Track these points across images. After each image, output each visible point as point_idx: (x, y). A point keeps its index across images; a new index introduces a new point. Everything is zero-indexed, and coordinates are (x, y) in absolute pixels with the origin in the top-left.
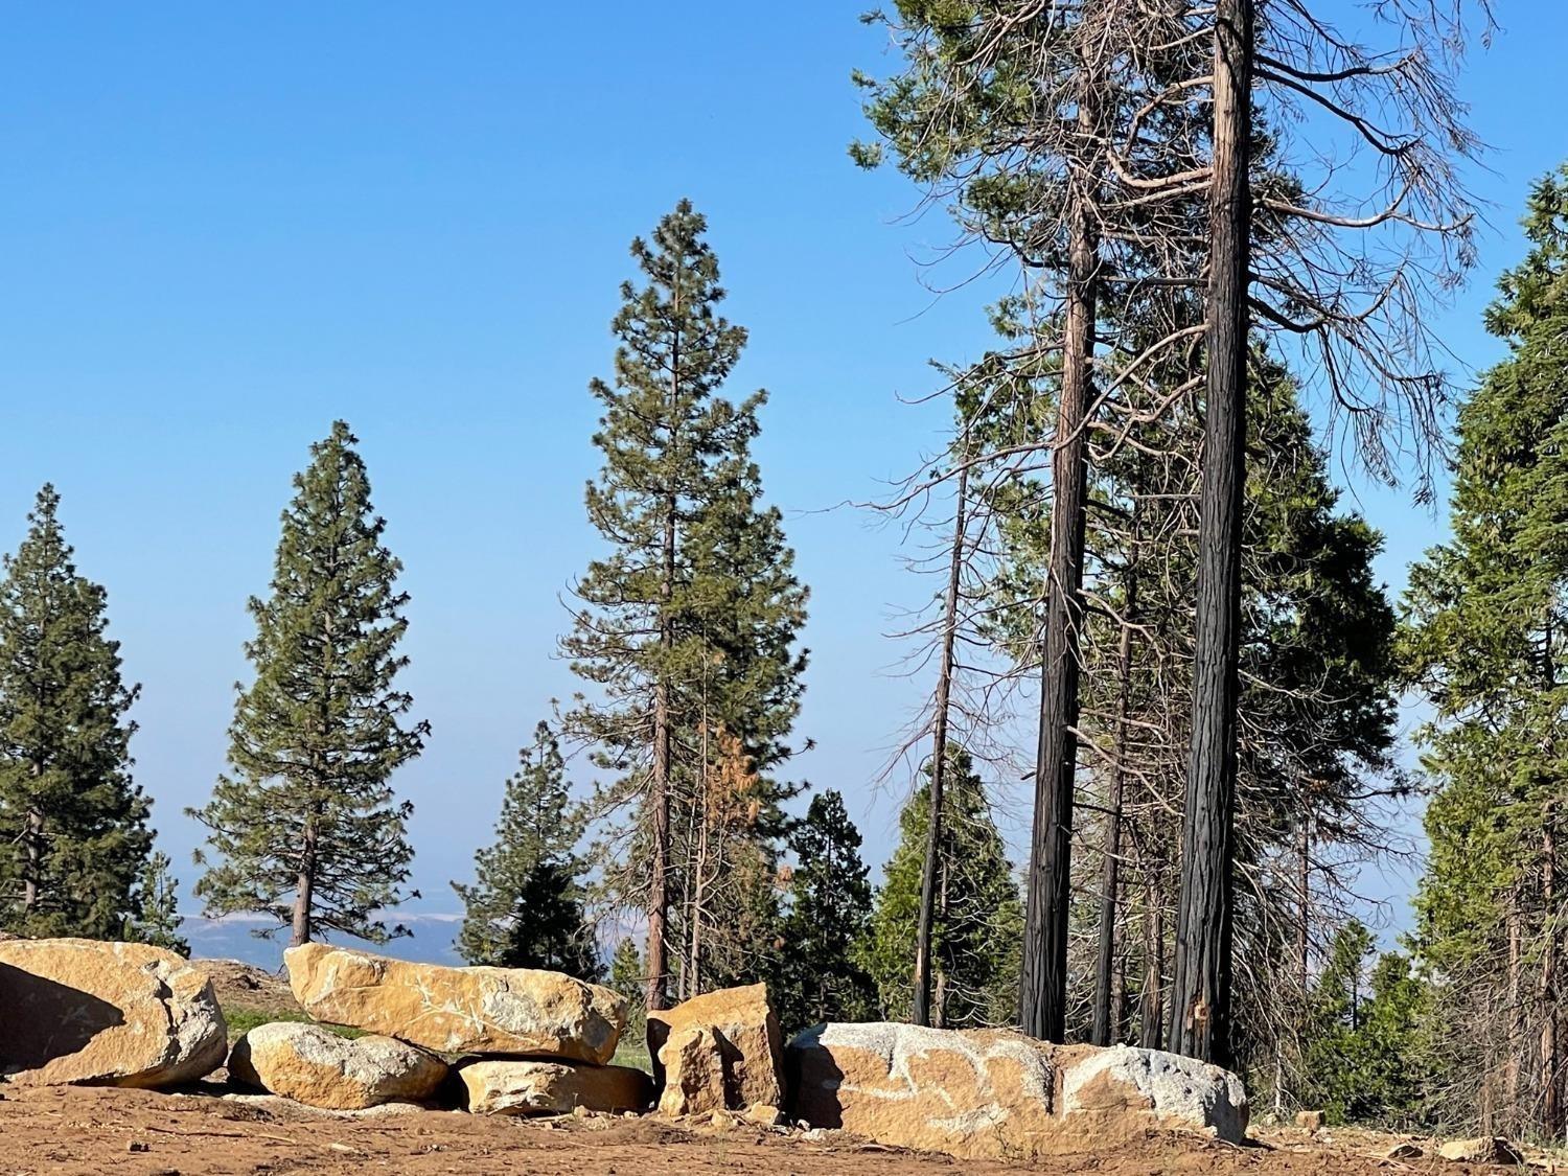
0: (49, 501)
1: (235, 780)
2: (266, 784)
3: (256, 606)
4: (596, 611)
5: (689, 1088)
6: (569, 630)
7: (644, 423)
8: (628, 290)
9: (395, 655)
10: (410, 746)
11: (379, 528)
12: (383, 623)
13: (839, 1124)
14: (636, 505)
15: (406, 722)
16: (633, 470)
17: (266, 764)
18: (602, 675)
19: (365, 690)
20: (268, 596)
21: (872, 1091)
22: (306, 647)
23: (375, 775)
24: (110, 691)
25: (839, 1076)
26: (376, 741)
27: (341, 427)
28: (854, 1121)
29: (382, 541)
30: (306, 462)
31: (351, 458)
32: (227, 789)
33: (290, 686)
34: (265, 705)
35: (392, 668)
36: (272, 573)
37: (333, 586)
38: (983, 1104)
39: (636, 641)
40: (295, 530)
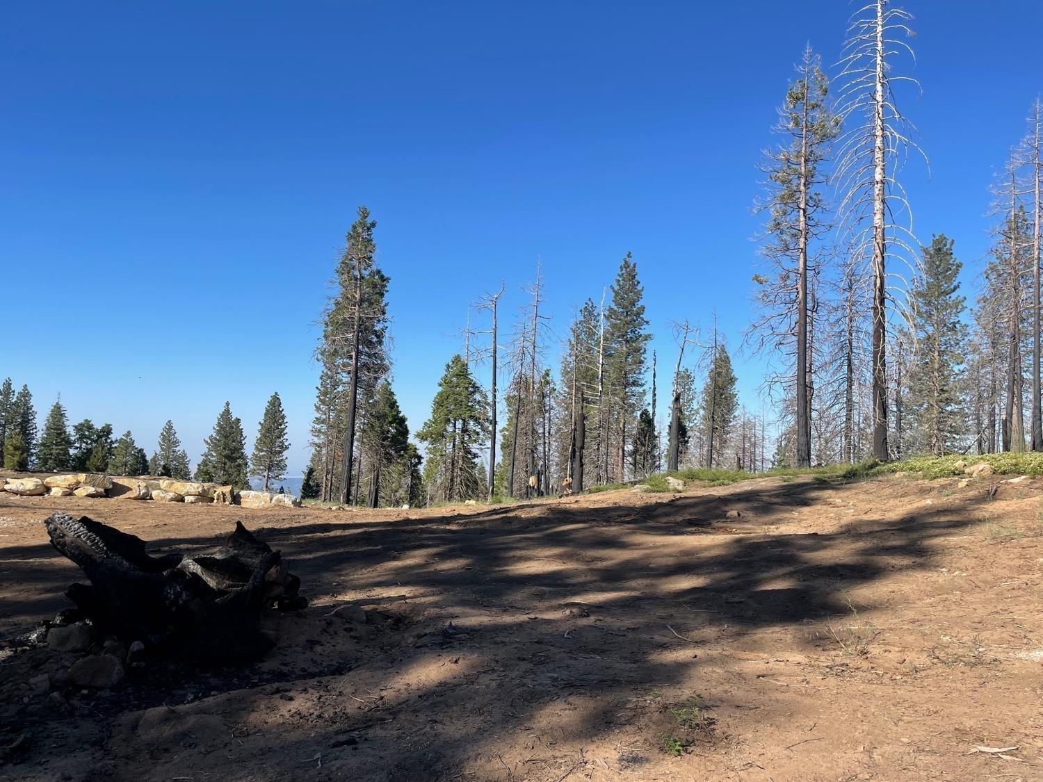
0: (228, 404)
1: (256, 453)
2: (261, 454)
3: (260, 423)
4: (316, 426)
5: (218, 499)
6: (311, 428)
7: (325, 394)
8: (323, 372)
9: (285, 432)
10: (287, 448)
11: (283, 410)
12: (283, 427)
13: (240, 504)
14: (324, 408)
15: (286, 444)
16: (323, 402)
17: (261, 451)
18: (317, 436)
19: (279, 438)
20: (262, 422)
21: (246, 500)
22: (268, 430)
23: (280, 452)
24: (241, 437)
25: (241, 498)
26: (281, 447)
27: (276, 393)
28: (243, 505)
29: (283, 413)
30: (270, 399)
31: (278, 398)
32: (254, 454)
33: (266, 437)
34: (261, 440)
35: (284, 434)
36: (263, 418)
37: (274, 420)
38: (261, 502)
39: (323, 430)
40: (267, 410)
